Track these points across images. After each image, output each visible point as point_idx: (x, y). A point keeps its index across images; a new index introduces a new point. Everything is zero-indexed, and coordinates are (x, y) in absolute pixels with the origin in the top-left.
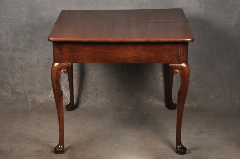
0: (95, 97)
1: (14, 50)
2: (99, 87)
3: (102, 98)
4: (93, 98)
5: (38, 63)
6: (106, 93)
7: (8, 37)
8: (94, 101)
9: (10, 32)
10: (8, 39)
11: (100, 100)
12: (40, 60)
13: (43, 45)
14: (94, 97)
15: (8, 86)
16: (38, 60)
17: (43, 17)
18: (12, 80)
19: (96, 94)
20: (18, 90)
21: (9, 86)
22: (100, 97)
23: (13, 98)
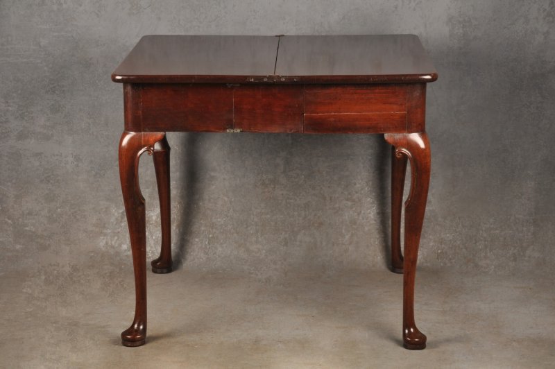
0: (209, 243)
1: (22, 136)
2: (219, 220)
3: (224, 245)
4: (204, 246)
5: (77, 166)
6: (235, 235)
7: (9, 106)
8: (207, 254)
9: (14, 95)
10: (8, 110)
11: (220, 249)
12: (81, 157)
13: (89, 124)
14: (207, 243)
15: (7, 220)
16: (77, 159)
17: (91, 59)
18: (15, 206)
19: (211, 236)
20: (27, 229)
21: (9, 219)
22: (221, 244)
23: (18, 247)
